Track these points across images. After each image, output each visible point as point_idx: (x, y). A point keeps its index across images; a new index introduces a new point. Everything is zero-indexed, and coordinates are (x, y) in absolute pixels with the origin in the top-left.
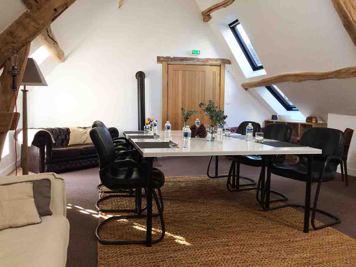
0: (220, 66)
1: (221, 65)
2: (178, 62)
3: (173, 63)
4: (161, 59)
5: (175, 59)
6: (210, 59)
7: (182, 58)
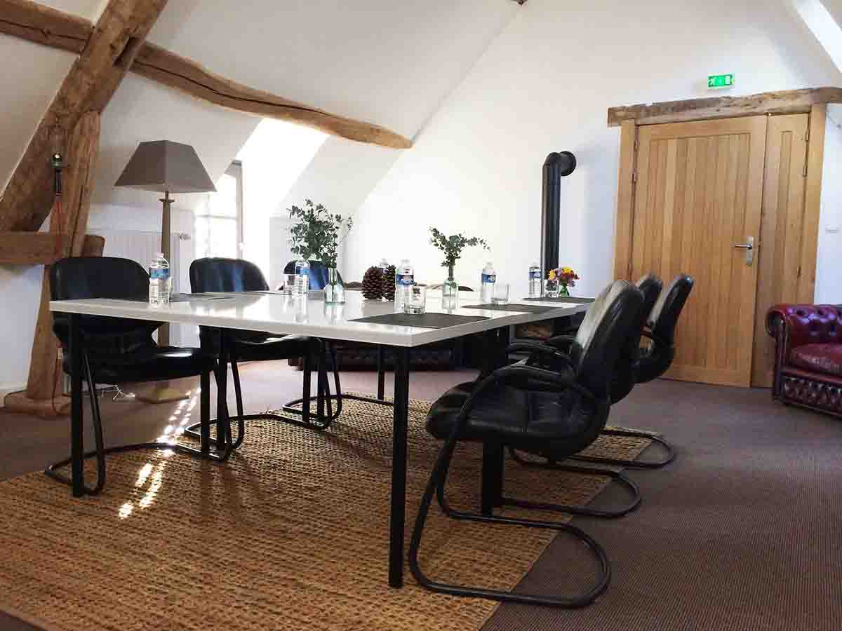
0: (809, 112)
1: (810, 107)
2: (669, 117)
3: (651, 119)
4: (619, 114)
5: (659, 109)
6: (774, 96)
7: (678, 103)
